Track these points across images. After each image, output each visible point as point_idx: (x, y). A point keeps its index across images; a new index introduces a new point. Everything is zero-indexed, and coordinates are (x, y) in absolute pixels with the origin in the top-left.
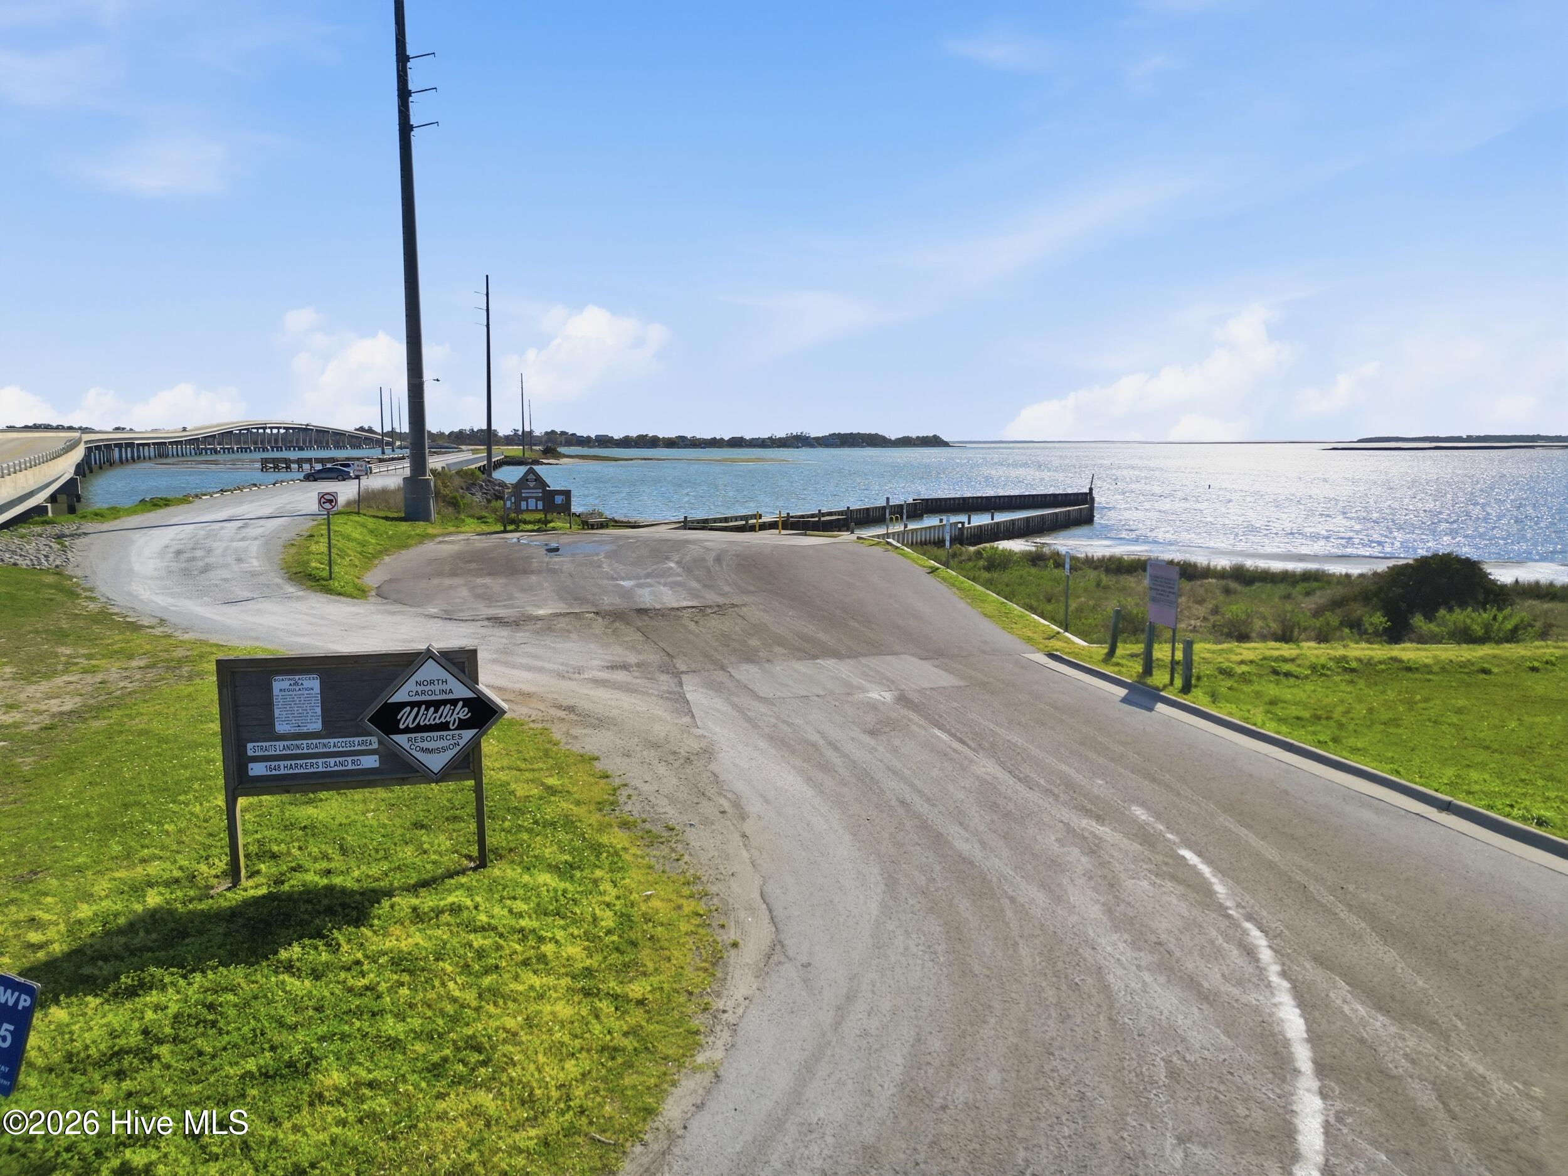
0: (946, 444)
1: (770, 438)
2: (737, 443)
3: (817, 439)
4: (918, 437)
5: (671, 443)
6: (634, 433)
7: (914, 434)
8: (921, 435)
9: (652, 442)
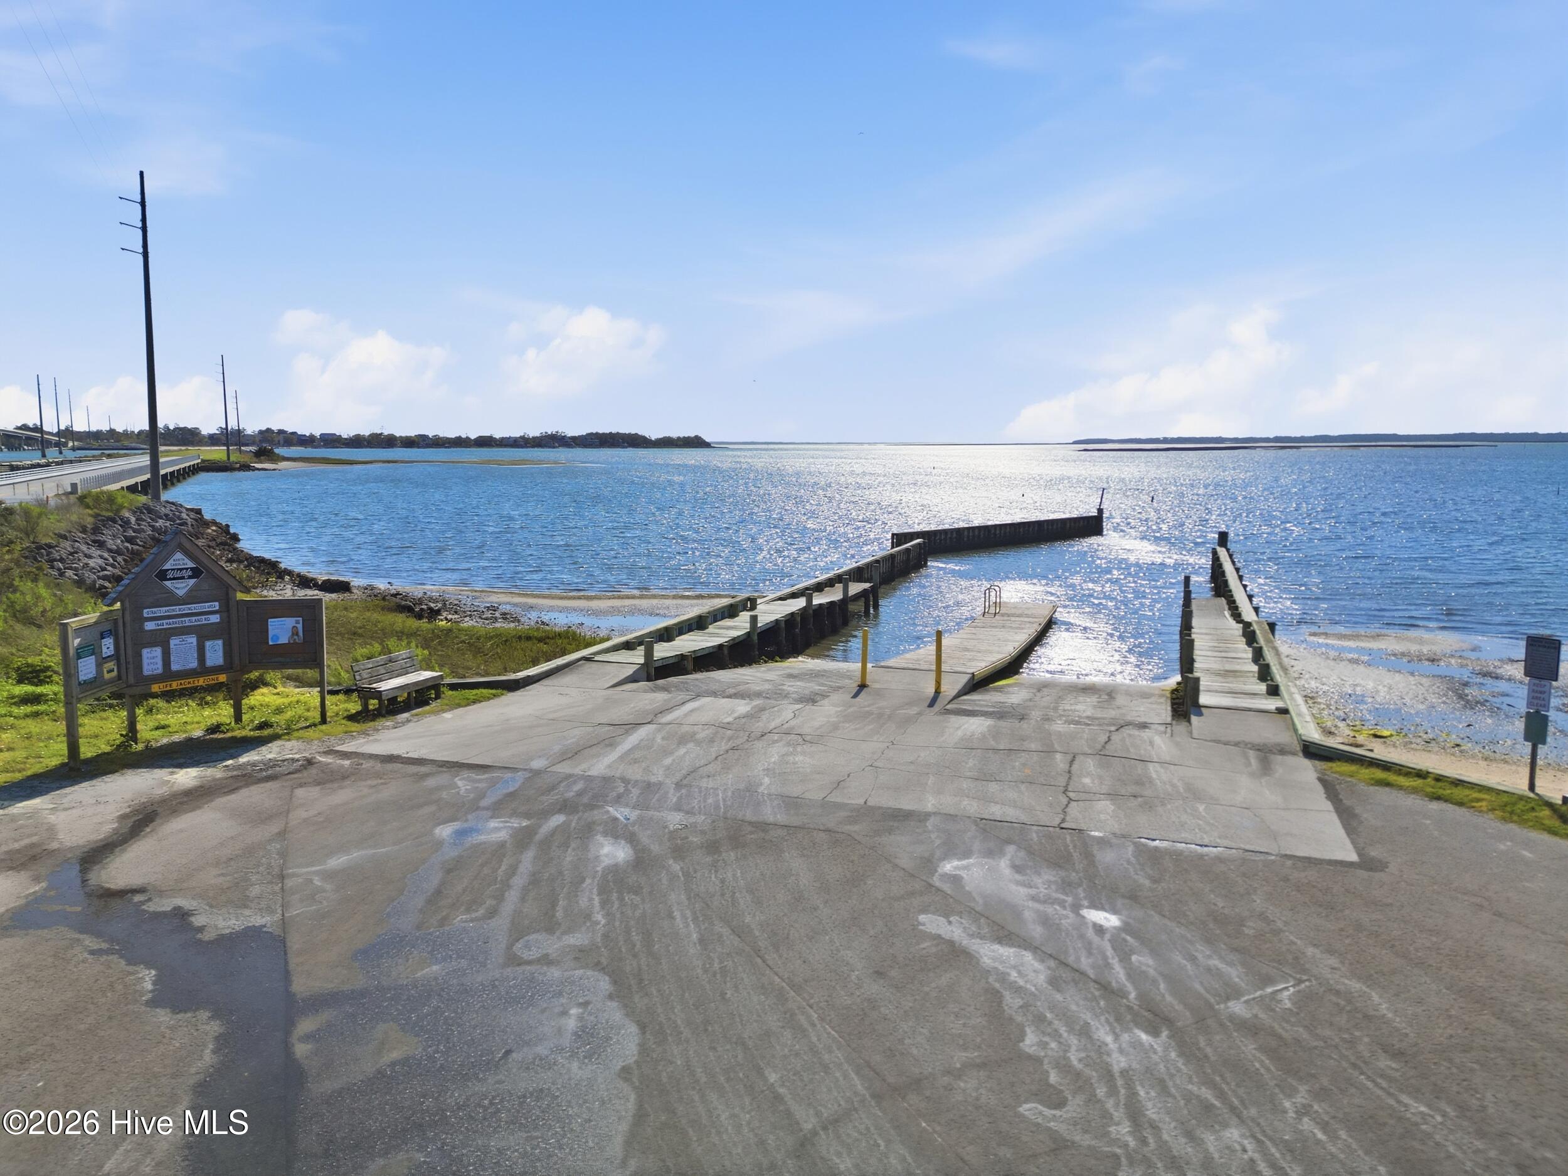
0: (707, 445)
1: (522, 438)
2: (485, 442)
3: (574, 438)
4: (679, 438)
5: (410, 443)
6: (366, 432)
7: (674, 434)
8: (682, 436)
9: (389, 442)
